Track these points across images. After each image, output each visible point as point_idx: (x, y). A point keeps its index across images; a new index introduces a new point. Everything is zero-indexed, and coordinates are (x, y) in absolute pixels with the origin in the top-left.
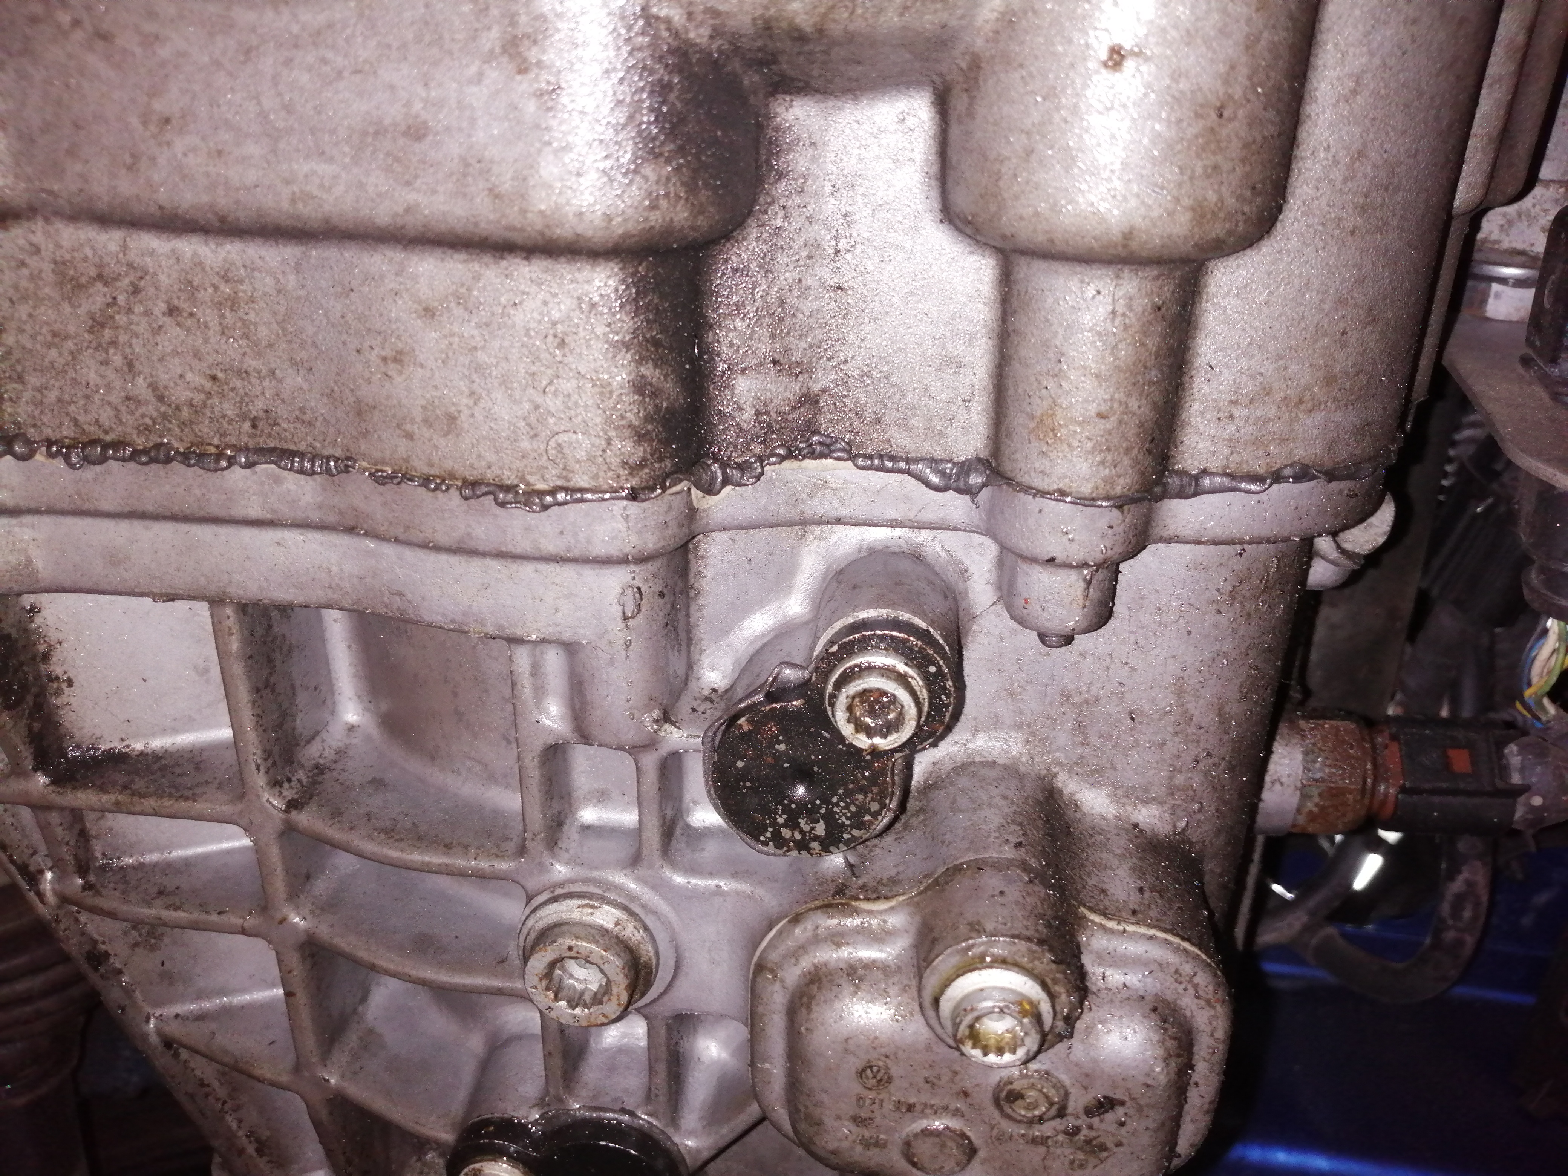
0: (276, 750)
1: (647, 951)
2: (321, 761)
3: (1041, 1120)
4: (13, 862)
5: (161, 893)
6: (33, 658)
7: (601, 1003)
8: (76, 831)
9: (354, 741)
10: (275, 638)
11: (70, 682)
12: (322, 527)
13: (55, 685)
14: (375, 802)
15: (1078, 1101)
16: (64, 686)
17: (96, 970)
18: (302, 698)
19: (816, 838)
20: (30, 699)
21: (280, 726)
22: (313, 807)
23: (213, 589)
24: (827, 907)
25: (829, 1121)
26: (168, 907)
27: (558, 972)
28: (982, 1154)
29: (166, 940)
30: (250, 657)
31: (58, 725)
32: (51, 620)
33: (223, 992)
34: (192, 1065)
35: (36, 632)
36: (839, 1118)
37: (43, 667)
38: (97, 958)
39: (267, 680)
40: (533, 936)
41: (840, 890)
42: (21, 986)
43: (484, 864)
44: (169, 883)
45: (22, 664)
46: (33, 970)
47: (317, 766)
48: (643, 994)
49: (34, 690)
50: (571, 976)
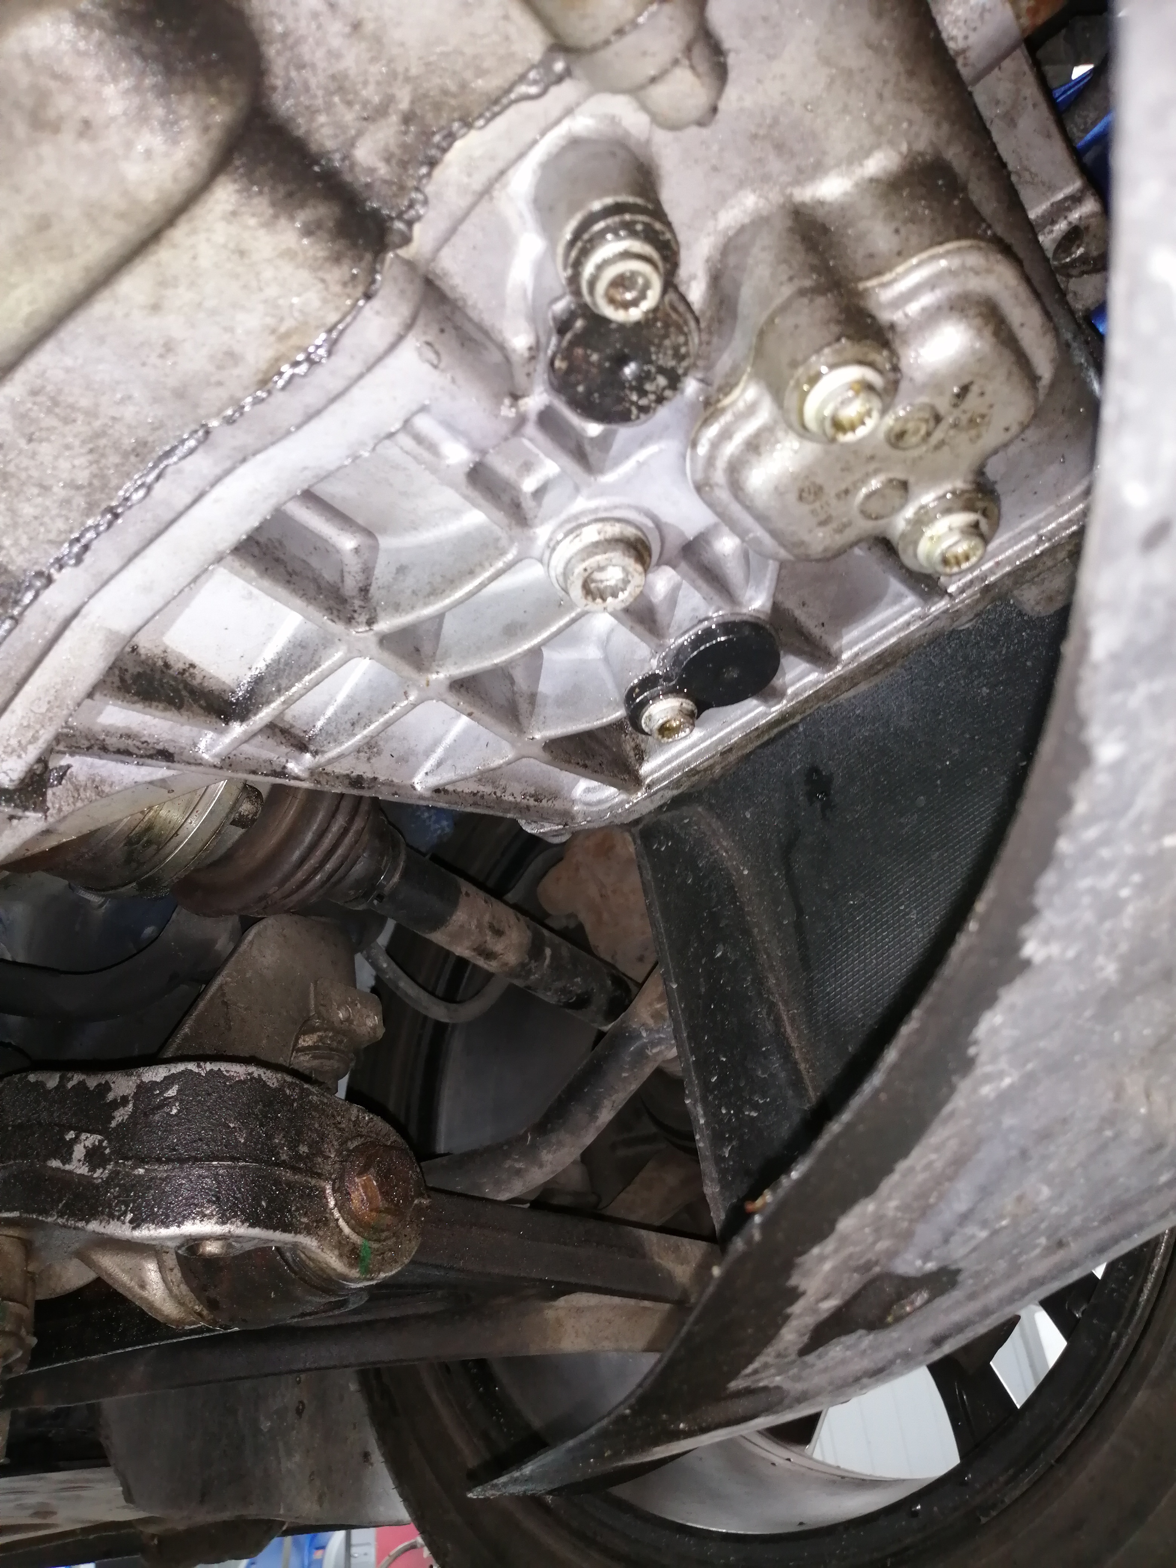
0: (332, 603)
1: (630, 532)
2: (361, 585)
3: (929, 434)
4: (266, 775)
5: (353, 724)
6: (162, 672)
7: (629, 582)
8: (279, 733)
9: (365, 557)
10: (266, 545)
11: (192, 666)
12: (228, 472)
13: (187, 674)
14: (409, 582)
15: (943, 405)
16: (191, 670)
17: (363, 788)
18: (315, 562)
19: (664, 389)
20: (184, 693)
21: (319, 587)
22: (381, 614)
23: (211, 556)
24: (706, 422)
25: (806, 537)
26: (364, 728)
27: (593, 585)
28: (912, 480)
29: (381, 743)
30: (267, 569)
31: (211, 692)
32: (148, 645)
33: (436, 743)
34: (459, 790)
35: (148, 658)
36: (810, 531)
37: (171, 672)
38: (357, 782)
39: (288, 572)
40: (561, 579)
41: (707, 403)
42: (335, 828)
43: (500, 564)
44: (352, 715)
45: (161, 680)
46: (333, 815)
47: (361, 590)
48: (650, 556)
49: (181, 686)
50: (602, 581)
